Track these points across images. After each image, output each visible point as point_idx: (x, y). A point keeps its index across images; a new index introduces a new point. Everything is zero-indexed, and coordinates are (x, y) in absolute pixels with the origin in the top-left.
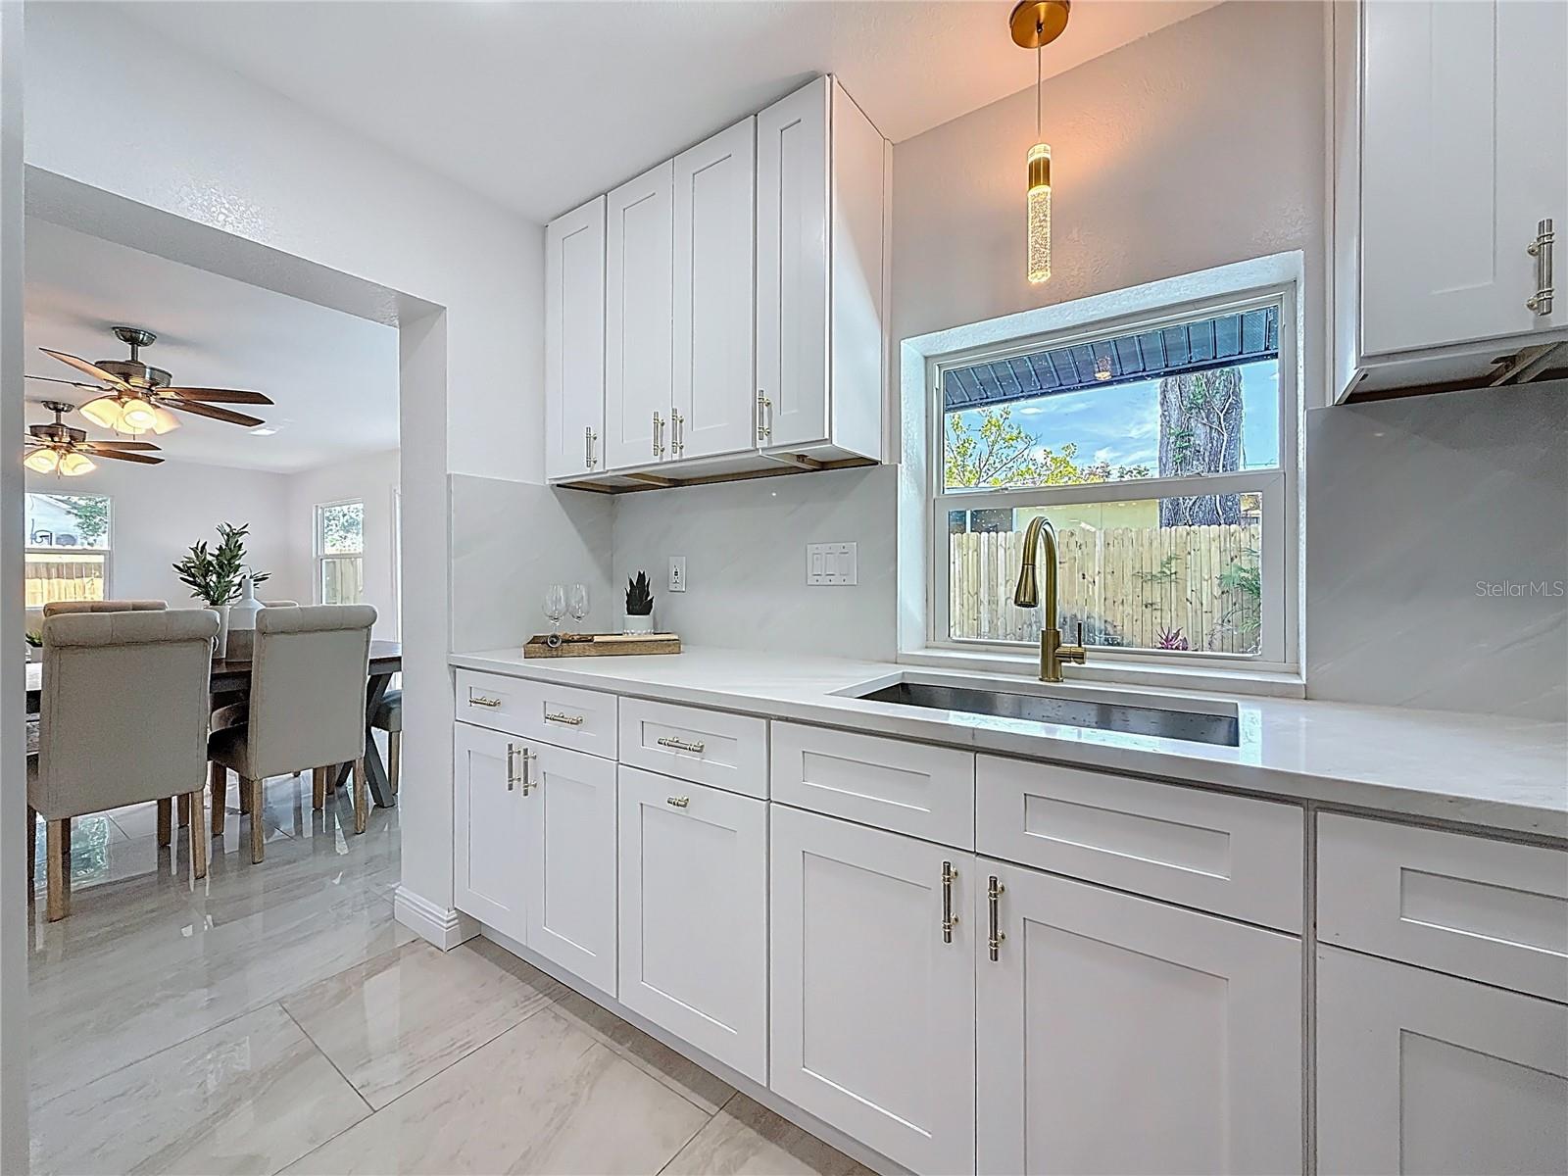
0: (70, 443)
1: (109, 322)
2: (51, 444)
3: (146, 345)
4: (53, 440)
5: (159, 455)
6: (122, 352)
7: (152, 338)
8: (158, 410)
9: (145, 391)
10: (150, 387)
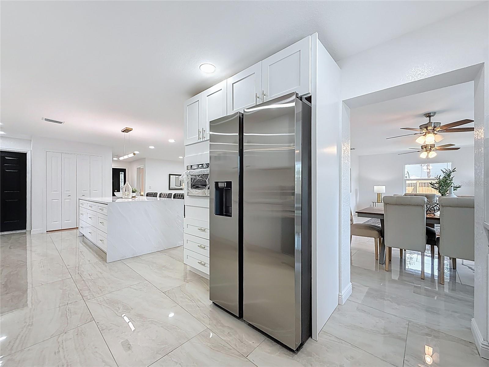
0: (430, 149)
1: (423, 114)
2: (426, 150)
3: (433, 116)
4: (426, 149)
5: (455, 147)
6: (426, 120)
7: (435, 113)
8: (437, 135)
9: (432, 130)
10: (434, 129)
